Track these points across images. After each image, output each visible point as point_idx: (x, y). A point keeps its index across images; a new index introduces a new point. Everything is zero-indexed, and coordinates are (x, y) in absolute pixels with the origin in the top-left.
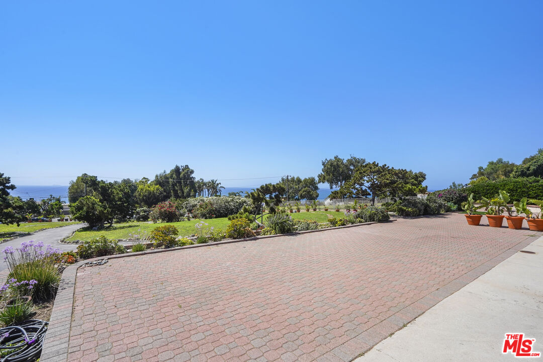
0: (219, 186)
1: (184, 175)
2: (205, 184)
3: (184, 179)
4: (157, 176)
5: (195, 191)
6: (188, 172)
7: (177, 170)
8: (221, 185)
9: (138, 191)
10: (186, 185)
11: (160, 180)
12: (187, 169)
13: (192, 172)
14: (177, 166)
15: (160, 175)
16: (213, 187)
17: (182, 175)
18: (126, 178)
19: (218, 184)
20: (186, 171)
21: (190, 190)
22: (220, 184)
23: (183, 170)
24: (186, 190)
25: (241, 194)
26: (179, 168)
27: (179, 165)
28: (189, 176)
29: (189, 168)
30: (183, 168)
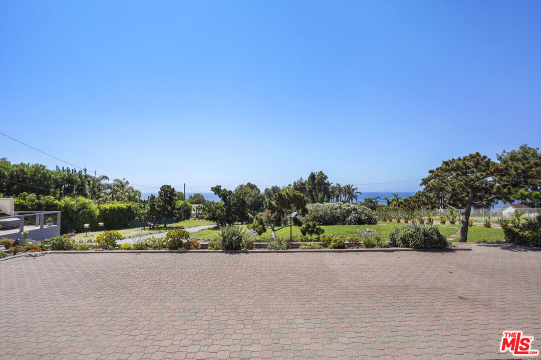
0: (355, 191)
1: (318, 181)
2: (340, 190)
3: (318, 185)
4: (295, 183)
5: (329, 197)
6: (322, 177)
7: (312, 177)
8: (357, 191)
10: (320, 191)
11: (297, 186)
12: (321, 175)
13: (326, 177)
14: (312, 173)
16: (349, 192)
17: (316, 181)
18: (274, 186)
19: (354, 190)
20: (320, 177)
21: (324, 196)
22: (356, 189)
23: (318, 176)
24: (320, 195)
25: (378, 199)
26: (314, 174)
27: (314, 172)
28: (322, 181)
29: (323, 174)
30: (318, 174)
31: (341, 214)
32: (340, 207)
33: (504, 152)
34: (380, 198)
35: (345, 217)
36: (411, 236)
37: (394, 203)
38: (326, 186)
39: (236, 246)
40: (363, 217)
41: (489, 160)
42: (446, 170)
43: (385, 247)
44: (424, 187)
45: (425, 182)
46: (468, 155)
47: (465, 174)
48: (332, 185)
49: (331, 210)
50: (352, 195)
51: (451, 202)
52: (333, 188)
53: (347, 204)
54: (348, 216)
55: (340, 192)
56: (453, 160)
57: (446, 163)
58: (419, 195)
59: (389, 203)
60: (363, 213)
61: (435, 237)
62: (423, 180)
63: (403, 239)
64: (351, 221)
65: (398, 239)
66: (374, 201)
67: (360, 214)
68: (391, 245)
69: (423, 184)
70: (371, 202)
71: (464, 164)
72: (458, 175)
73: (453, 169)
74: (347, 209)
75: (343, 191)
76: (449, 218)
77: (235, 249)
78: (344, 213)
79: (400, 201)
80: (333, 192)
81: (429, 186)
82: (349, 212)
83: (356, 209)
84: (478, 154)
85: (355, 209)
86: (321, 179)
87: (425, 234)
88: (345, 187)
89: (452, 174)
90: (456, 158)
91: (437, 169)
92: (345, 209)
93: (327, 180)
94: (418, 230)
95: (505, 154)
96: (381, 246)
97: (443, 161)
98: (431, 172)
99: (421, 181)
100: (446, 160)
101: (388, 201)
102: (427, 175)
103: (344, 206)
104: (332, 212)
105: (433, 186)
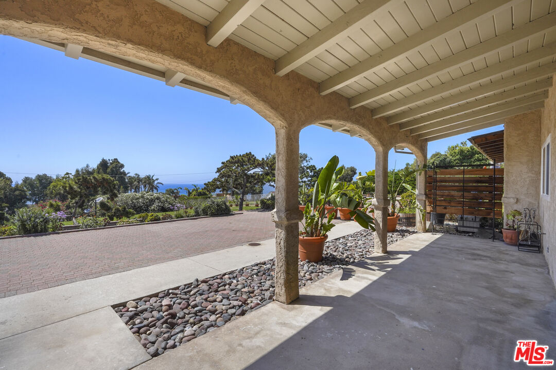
0: (156, 182)
1: (111, 169)
2: (139, 180)
4: (77, 171)
5: (126, 188)
6: (117, 165)
7: (104, 165)
8: (158, 181)
9: (50, 189)
12: (115, 163)
13: (122, 166)
14: (103, 160)
15: (82, 170)
16: (149, 182)
17: (109, 170)
18: (41, 173)
19: (155, 180)
20: (114, 165)
22: (157, 179)
23: (111, 164)
25: (179, 190)
26: (106, 162)
27: (106, 158)
28: (118, 171)
29: (119, 162)
30: (111, 161)
31: (144, 203)
32: (142, 197)
33: (270, 154)
34: (181, 189)
35: (148, 206)
36: (209, 207)
37: (194, 193)
38: (122, 175)
39: (41, 229)
40: (167, 205)
41: (255, 157)
42: (231, 163)
43: (191, 217)
44: (218, 174)
45: (219, 170)
46: (245, 153)
47: (242, 165)
48: (128, 175)
49: (132, 200)
50: (153, 186)
51: (235, 186)
52: (131, 178)
53: (149, 193)
54: (151, 205)
55: (139, 182)
56: (237, 155)
57: (232, 158)
58: (215, 180)
59: (190, 193)
60: (167, 201)
61: (224, 207)
62: (218, 169)
63: (203, 210)
64: (154, 210)
65: (200, 210)
66: (175, 191)
67: (163, 202)
68: (195, 216)
69: (218, 172)
70: (173, 192)
71: (242, 159)
72: (238, 166)
73: (236, 162)
74: (150, 198)
75: (143, 182)
76: (235, 202)
77: (41, 231)
78: (147, 202)
79: (199, 191)
80: (131, 183)
81: (221, 174)
82: (152, 201)
83: (160, 198)
84: (250, 153)
85: (158, 198)
86: (116, 167)
87: (218, 205)
88: (145, 178)
89: (235, 166)
90: (238, 155)
91: (227, 162)
92: (148, 199)
93: (123, 169)
94: (213, 203)
95: (270, 156)
96: (188, 217)
97: (231, 157)
98: (223, 163)
99: (216, 170)
100: (232, 155)
101: (189, 191)
102: (220, 165)
103: (147, 196)
104: (133, 203)
105: (224, 173)
